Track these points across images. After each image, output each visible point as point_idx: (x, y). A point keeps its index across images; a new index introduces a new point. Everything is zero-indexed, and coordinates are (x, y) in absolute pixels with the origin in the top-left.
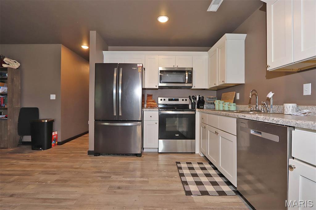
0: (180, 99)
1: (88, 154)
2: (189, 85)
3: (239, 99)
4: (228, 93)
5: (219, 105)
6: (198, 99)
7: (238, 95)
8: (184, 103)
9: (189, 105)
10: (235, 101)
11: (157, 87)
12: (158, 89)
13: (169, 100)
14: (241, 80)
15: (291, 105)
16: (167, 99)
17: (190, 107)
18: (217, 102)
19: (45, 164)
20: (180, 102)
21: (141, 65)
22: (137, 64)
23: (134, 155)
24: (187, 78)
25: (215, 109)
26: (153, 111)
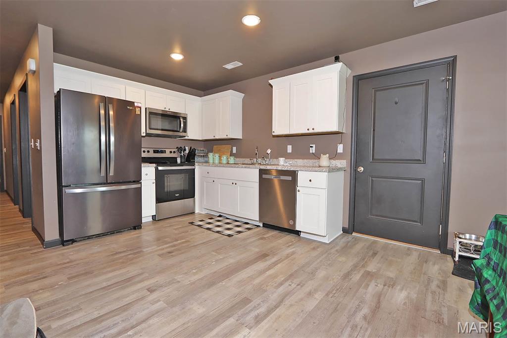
0: (168, 151)
1: (45, 248)
2: (183, 134)
3: (235, 152)
4: (223, 146)
5: (213, 158)
6: (187, 151)
7: (234, 148)
8: (172, 155)
9: (178, 159)
10: (232, 154)
12: (145, 136)
13: (155, 152)
14: (238, 135)
15: (282, 159)
16: (151, 151)
17: (179, 161)
18: (211, 155)
20: (167, 155)
21: (139, 105)
22: (134, 102)
23: (131, 229)
24: (182, 125)
25: (207, 162)
26: (149, 166)
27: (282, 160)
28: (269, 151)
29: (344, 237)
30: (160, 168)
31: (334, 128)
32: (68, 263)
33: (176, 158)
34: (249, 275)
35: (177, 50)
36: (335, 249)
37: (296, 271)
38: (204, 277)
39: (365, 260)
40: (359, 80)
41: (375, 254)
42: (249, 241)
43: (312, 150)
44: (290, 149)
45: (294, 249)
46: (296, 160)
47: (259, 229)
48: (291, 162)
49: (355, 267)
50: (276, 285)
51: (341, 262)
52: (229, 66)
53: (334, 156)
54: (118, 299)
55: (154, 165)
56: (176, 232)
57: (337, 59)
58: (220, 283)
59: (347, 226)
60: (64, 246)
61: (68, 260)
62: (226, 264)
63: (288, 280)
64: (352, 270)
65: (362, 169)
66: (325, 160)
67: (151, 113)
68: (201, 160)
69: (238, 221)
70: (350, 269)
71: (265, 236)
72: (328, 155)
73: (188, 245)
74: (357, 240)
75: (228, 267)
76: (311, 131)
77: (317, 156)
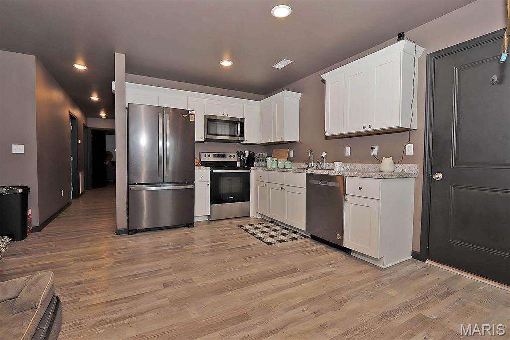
0: (227, 155)
1: (116, 235)
2: (241, 138)
3: (292, 156)
4: (281, 149)
5: (271, 162)
6: (247, 155)
7: (292, 152)
8: (232, 159)
10: (289, 158)
11: (203, 140)
13: (215, 156)
14: (296, 139)
15: (338, 163)
16: (212, 155)
17: (238, 164)
18: (269, 159)
19: (62, 254)
20: (227, 158)
21: (193, 112)
22: (188, 110)
23: (185, 226)
24: (239, 130)
25: (266, 166)
26: (204, 169)
27: (338, 165)
28: (324, 154)
29: (412, 263)
30: (215, 171)
31: (397, 123)
32: (123, 249)
33: (236, 162)
34: (265, 290)
35: (226, 56)
36: (389, 278)
37: (321, 296)
38: (218, 282)
39: (428, 300)
40: (435, 59)
41: (448, 294)
42: (286, 252)
43: (375, 152)
44: (348, 151)
45: (334, 269)
46: (354, 164)
47: (306, 240)
48: (348, 166)
49: (406, 307)
50: (287, 307)
51: (389, 295)
52: (280, 66)
53: (401, 158)
54: (136, 288)
55: (209, 168)
56: (221, 233)
57: (401, 36)
58: (230, 292)
59: (418, 250)
60: (129, 235)
61: (124, 247)
62: (247, 272)
63: (304, 304)
64: (399, 309)
65: (440, 176)
66: (387, 164)
67: (209, 120)
68: (262, 164)
69: (288, 229)
70: (396, 308)
71: (307, 249)
72: (391, 158)
73: (224, 248)
74: (429, 270)
75: (248, 276)
76: (367, 129)
77: (378, 160)
